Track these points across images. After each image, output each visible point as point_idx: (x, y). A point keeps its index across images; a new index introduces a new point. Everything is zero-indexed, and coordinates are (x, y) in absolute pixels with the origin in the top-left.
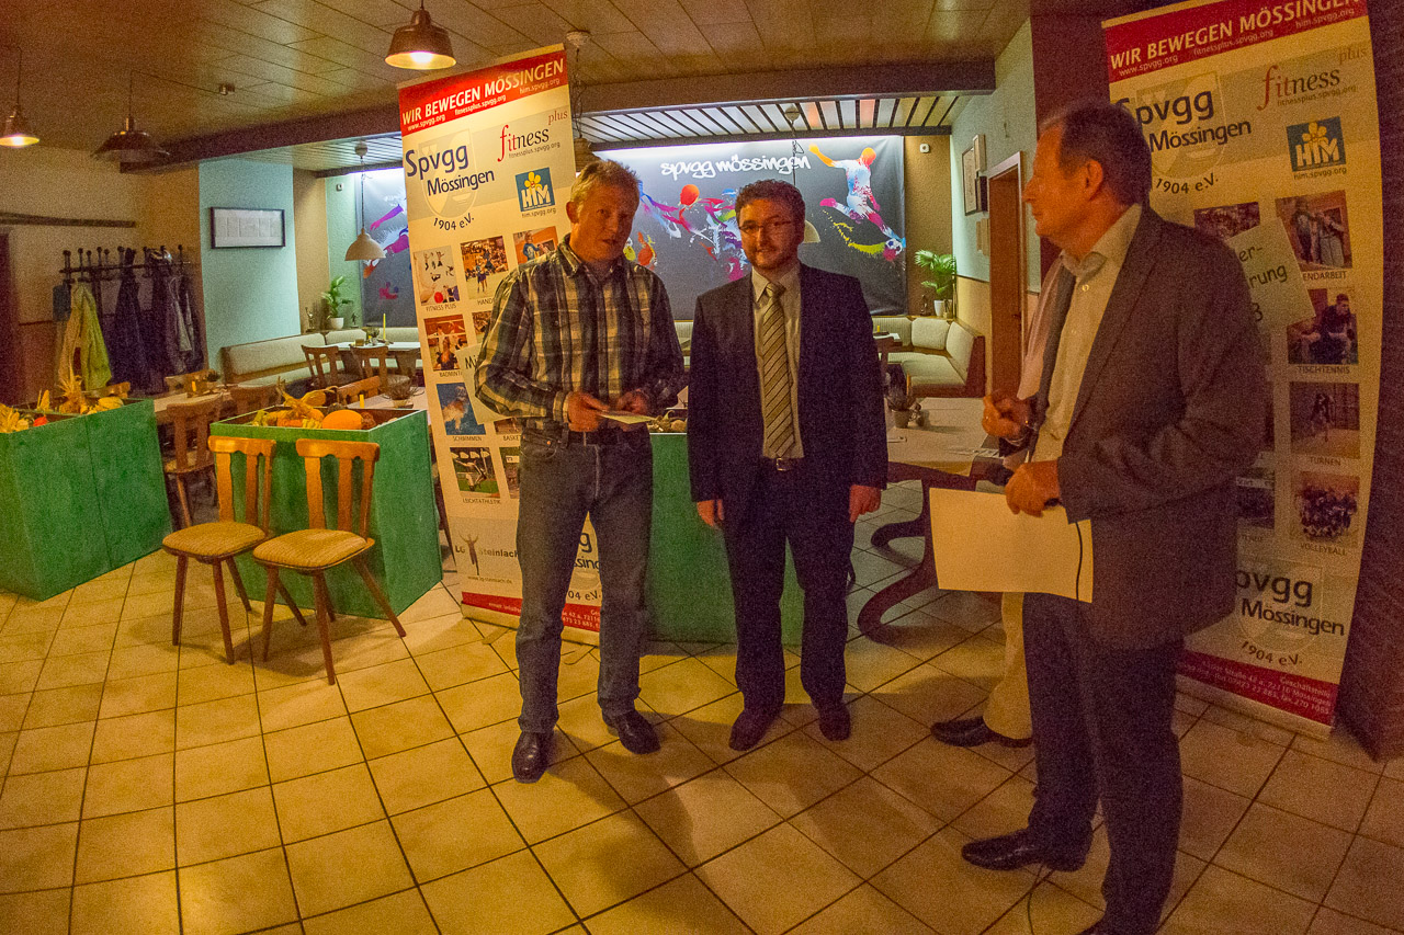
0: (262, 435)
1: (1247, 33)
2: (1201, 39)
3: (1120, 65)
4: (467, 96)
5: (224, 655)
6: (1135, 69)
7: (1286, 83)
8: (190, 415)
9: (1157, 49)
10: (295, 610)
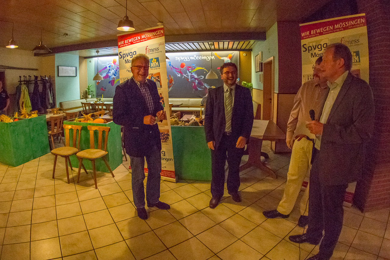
0: (77, 124)
1: (337, 29)
2: (325, 30)
3: (304, 35)
4: (136, 38)
5: (67, 182)
6: (308, 37)
7: (346, 42)
8: (56, 119)
9: (314, 32)
10: (85, 170)
